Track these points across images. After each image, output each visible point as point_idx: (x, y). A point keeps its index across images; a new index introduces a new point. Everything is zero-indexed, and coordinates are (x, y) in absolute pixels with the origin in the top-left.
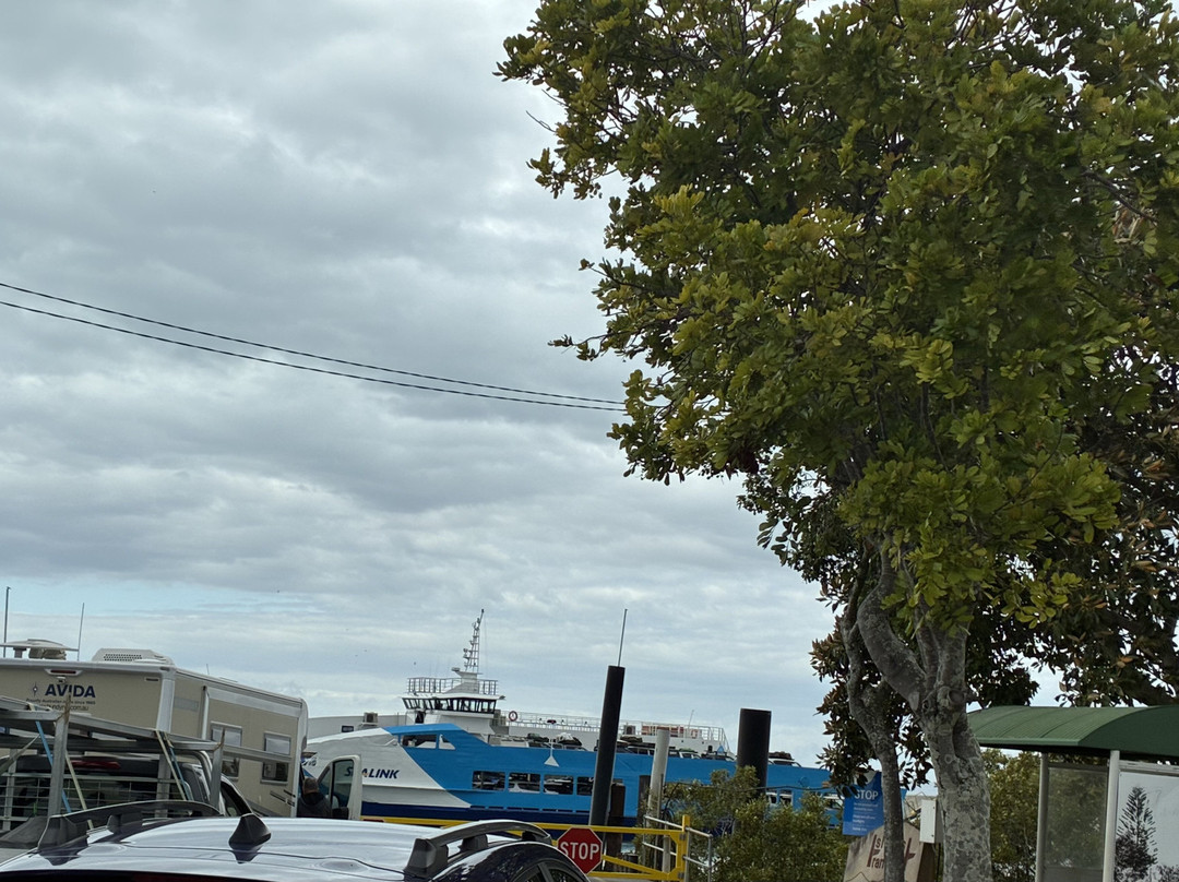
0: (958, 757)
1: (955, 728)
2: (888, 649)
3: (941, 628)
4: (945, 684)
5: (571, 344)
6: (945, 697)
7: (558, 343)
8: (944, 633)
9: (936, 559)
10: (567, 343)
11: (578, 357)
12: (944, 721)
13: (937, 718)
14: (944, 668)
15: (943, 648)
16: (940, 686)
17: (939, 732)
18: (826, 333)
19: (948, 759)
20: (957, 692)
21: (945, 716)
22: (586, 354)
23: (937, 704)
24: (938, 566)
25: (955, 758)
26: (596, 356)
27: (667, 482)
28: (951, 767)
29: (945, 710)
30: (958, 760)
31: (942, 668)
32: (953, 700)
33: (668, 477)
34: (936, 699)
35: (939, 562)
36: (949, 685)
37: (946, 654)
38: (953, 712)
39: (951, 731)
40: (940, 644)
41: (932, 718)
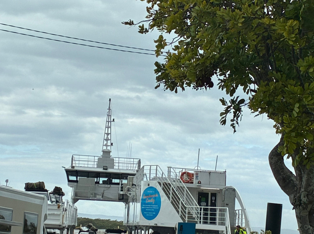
0: (311, 226)
1: (310, 212)
2: (282, 173)
3: (303, 164)
4: (305, 191)
5: (133, 24)
6: (305, 197)
7: (126, 23)
8: (305, 166)
9: (292, 131)
10: (131, 23)
11: (139, 32)
12: (304, 209)
13: (301, 207)
14: (305, 183)
15: (304, 172)
16: (303, 192)
17: (301, 214)
18: (235, 20)
19: (306, 227)
20: (310, 195)
21: (304, 206)
22: (142, 30)
23: (301, 200)
24: (293, 134)
25: (309, 226)
26: (148, 31)
27: (176, 92)
28: (307, 231)
29: (304, 203)
30: (311, 228)
31: (304, 183)
32: (308, 198)
33: (176, 89)
34: (300, 198)
35: (293, 132)
36: (306, 191)
37: (306, 176)
38: (308, 204)
39: (307, 213)
40: (303, 171)
41: (298, 207)
